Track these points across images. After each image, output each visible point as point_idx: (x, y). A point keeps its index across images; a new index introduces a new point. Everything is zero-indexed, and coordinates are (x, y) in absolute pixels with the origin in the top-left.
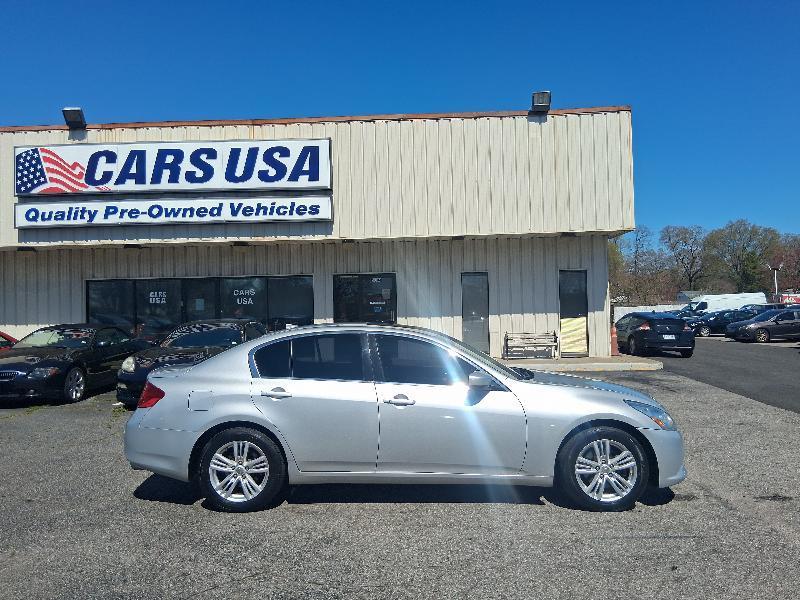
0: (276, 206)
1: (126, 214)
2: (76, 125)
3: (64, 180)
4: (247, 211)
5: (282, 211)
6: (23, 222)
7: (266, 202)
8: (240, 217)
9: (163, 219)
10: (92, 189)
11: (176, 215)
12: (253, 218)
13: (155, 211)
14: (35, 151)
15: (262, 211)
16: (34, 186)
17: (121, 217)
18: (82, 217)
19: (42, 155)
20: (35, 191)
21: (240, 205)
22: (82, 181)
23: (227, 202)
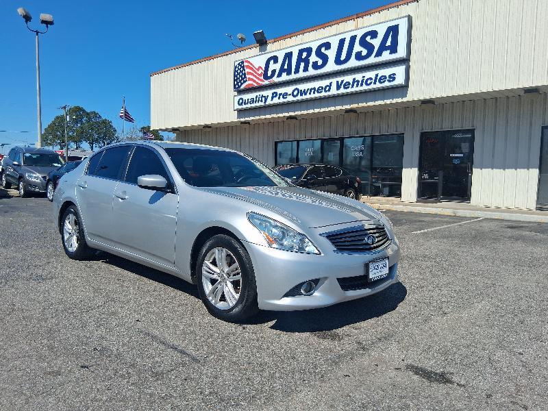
0: (365, 79)
1: (281, 97)
2: (262, 42)
3: (255, 79)
4: (347, 85)
5: (369, 82)
6: (237, 106)
7: (359, 77)
8: (342, 91)
9: (299, 98)
10: (266, 82)
11: (306, 94)
12: (350, 90)
13: (295, 93)
14: (243, 62)
15: (355, 84)
16: (242, 84)
17: (279, 98)
18: (262, 101)
19: (245, 64)
20: (242, 87)
21: (342, 81)
22: (262, 78)
23: (334, 81)
